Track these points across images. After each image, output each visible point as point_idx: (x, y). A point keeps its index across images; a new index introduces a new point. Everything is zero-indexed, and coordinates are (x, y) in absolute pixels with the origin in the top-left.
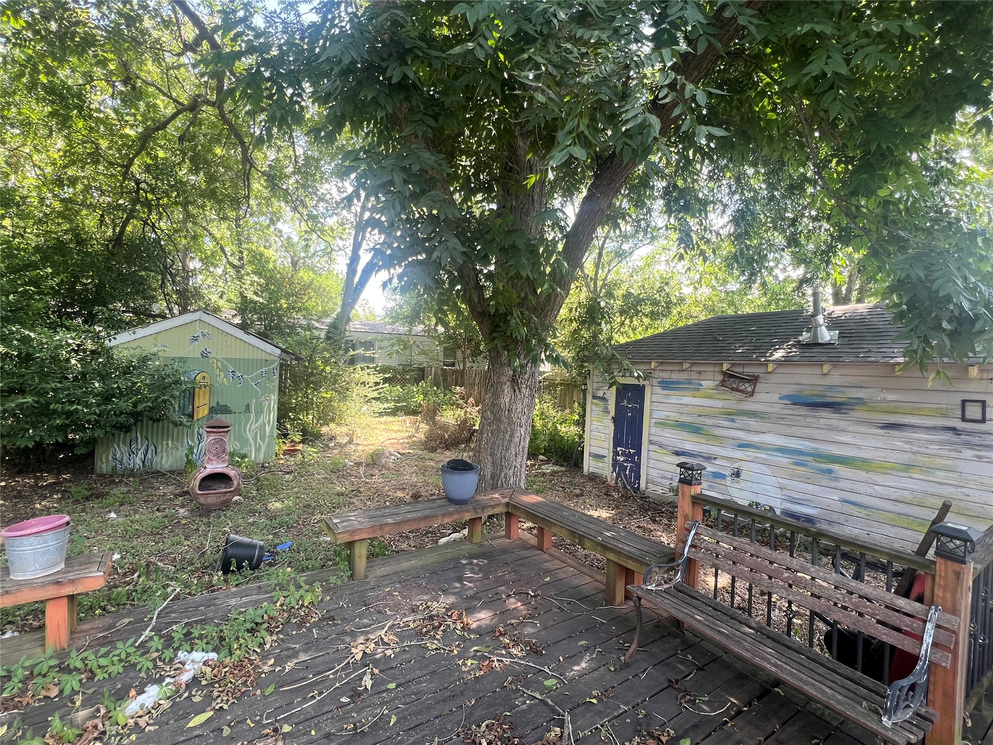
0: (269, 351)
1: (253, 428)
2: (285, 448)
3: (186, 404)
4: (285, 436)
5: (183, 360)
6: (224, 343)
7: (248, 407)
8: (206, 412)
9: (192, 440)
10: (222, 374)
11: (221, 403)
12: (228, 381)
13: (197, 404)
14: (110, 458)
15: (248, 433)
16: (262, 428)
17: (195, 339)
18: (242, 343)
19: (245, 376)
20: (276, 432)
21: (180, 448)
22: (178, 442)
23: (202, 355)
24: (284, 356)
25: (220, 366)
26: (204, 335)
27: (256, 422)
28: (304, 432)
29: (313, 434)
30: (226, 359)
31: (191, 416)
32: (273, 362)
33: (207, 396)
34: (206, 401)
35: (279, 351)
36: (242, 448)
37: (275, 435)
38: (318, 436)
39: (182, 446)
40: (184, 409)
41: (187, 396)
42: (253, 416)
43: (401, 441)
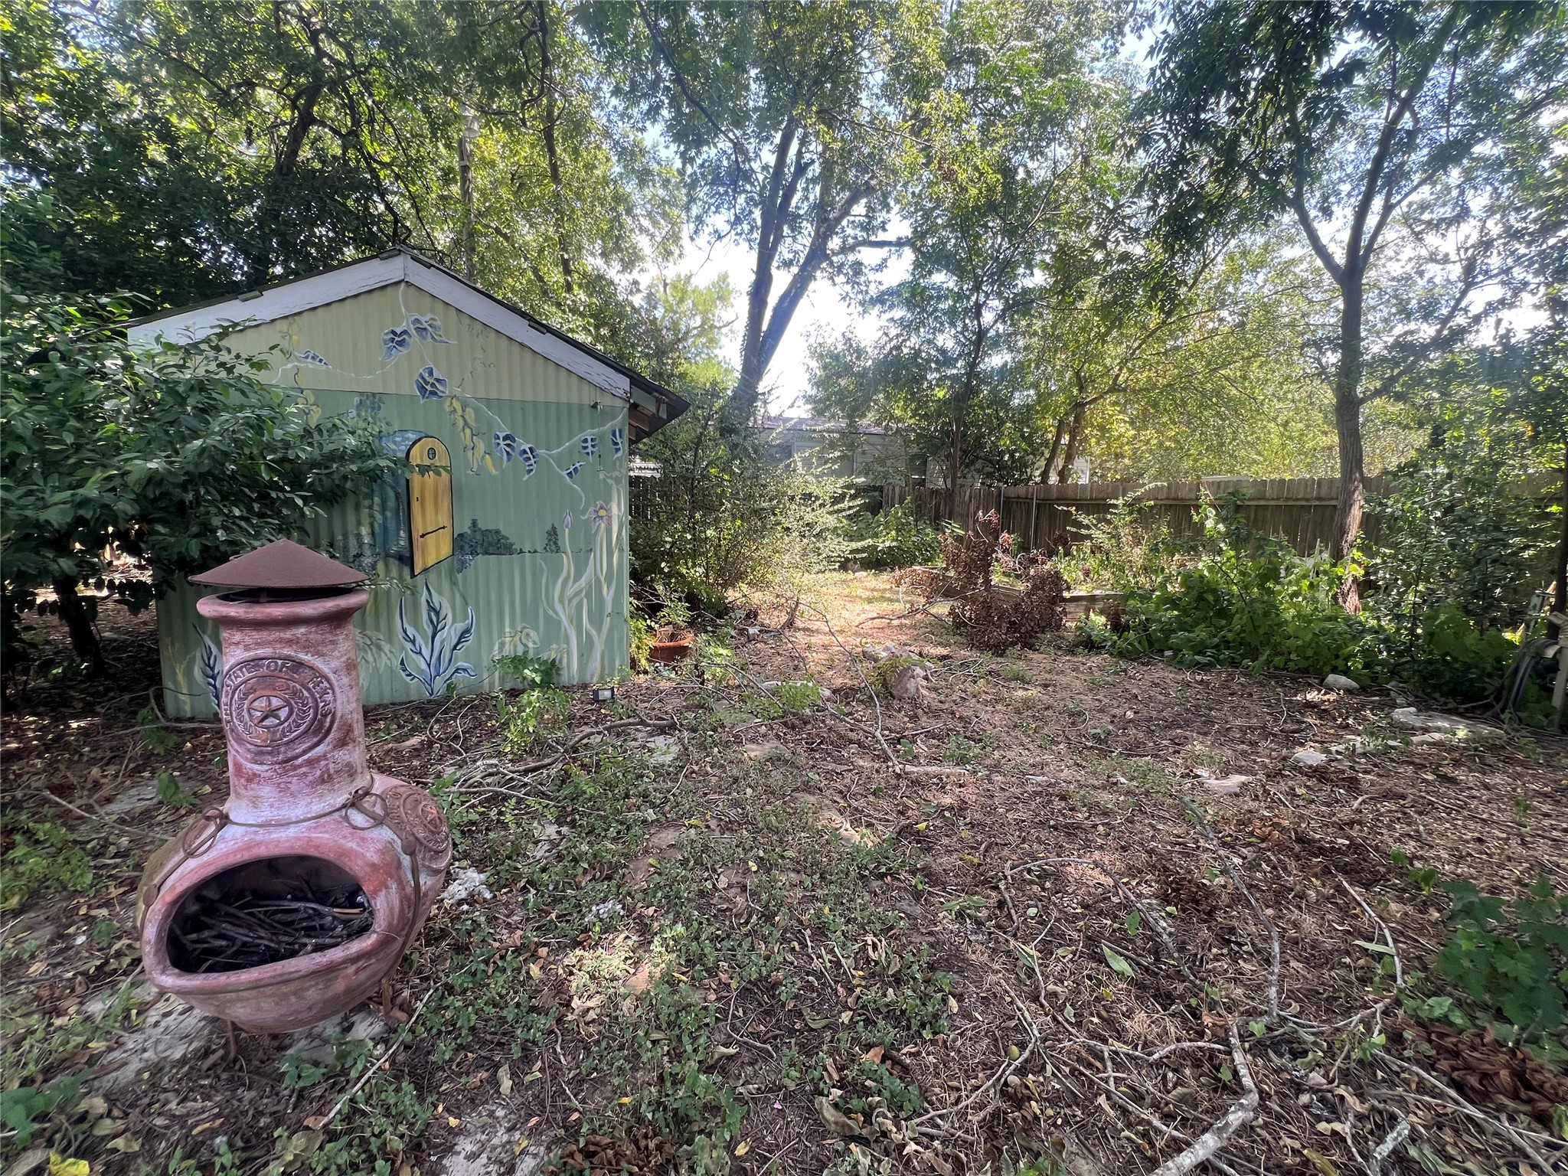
0: (598, 380)
1: (570, 592)
2: (652, 643)
3: (391, 525)
4: (654, 610)
5: (372, 401)
6: (480, 355)
7: (553, 535)
8: (446, 549)
9: (416, 626)
10: (481, 446)
11: (482, 525)
12: (497, 463)
13: (418, 527)
14: (197, 672)
15: (558, 606)
16: (594, 592)
17: (398, 339)
18: (528, 355)
19: (541, 452)
20: (628, 603)
21: (386, 647)
22: (378, 629)
23: (422, 389)
24: (640, 397)
25: (472, 422)
26: (421, 330)
27: (577, 578)
28: (692, 600)
29: (709, 606)
30: (488, 402)
31: (407, 559)
32: (609, 414)
33: (445, 505)
34: (444, 519)
35: (623, 383)
36: (546, 643)
37: (627, 610)
38: (723, 610)
39: (390, 641)
40: (385, 541)
41: (391, 503)
42: (567, 561)
43: (896, 622)
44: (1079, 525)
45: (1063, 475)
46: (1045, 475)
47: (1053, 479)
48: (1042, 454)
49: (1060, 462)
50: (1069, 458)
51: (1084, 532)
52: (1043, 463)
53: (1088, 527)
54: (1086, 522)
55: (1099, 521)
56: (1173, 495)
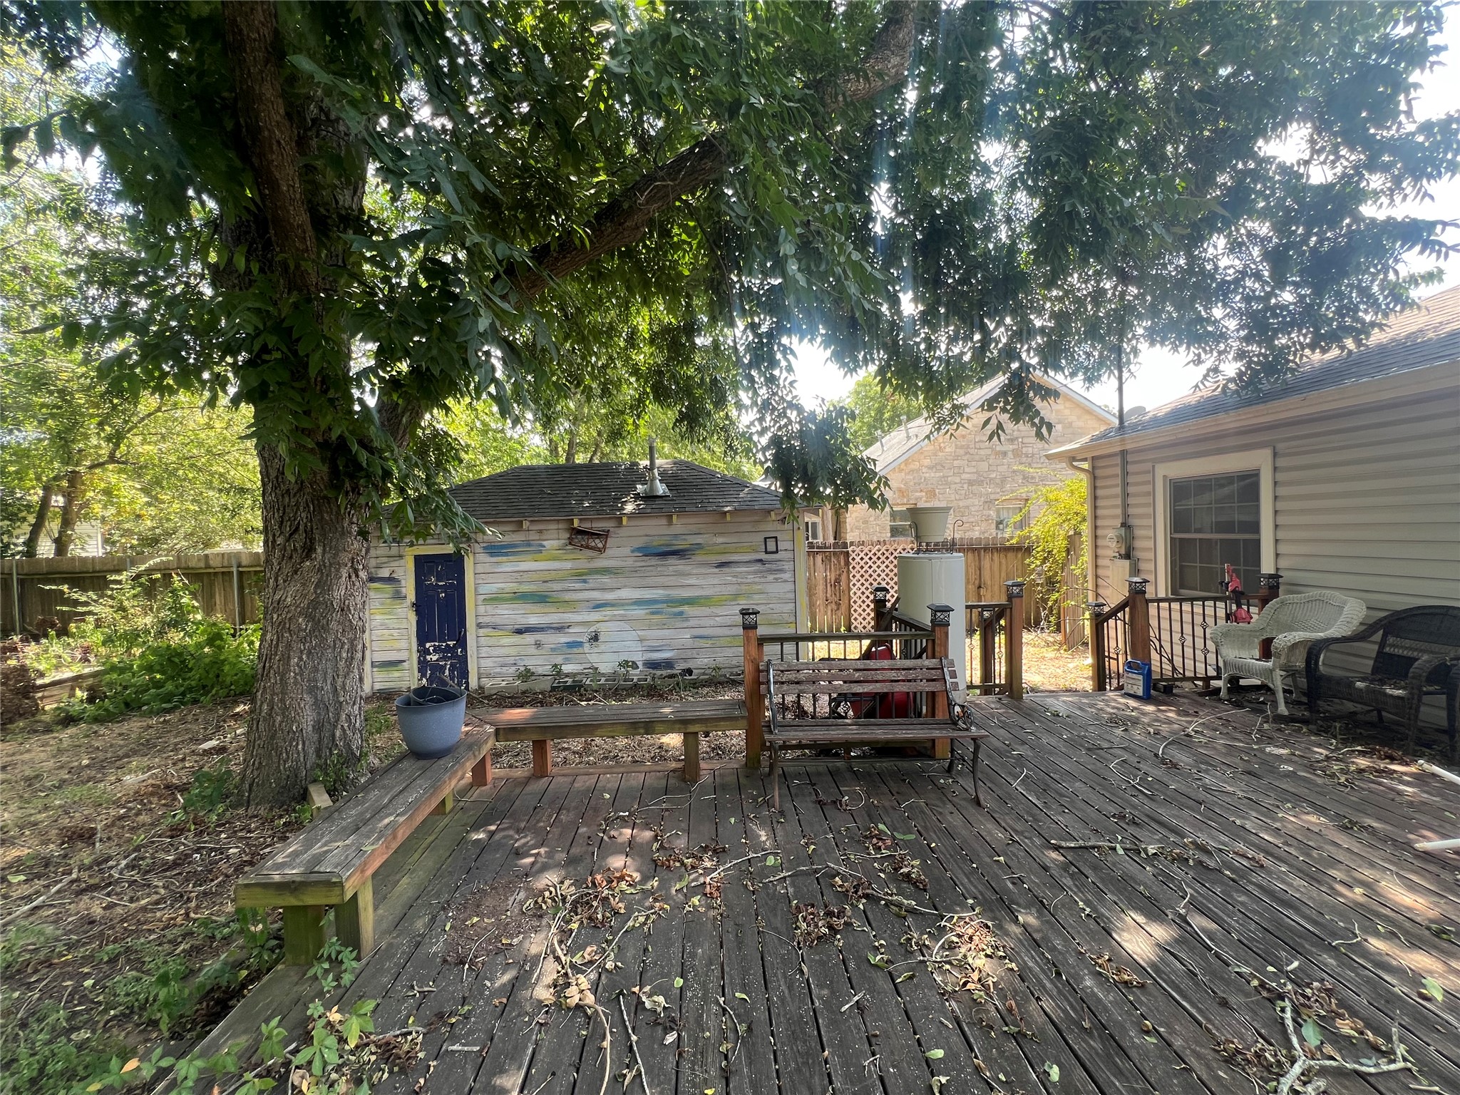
44: (76, 603)
45: (61, 544)
46: (31, 543)
47: (46, 549)
48: (24, 519)
49: (54, 526)
50: (67, 522)
51: (80, 609)
52: (26, 528)
53: (86, 604)
54: (83, 599)
55: (102, 596)
56: (183, 565)
